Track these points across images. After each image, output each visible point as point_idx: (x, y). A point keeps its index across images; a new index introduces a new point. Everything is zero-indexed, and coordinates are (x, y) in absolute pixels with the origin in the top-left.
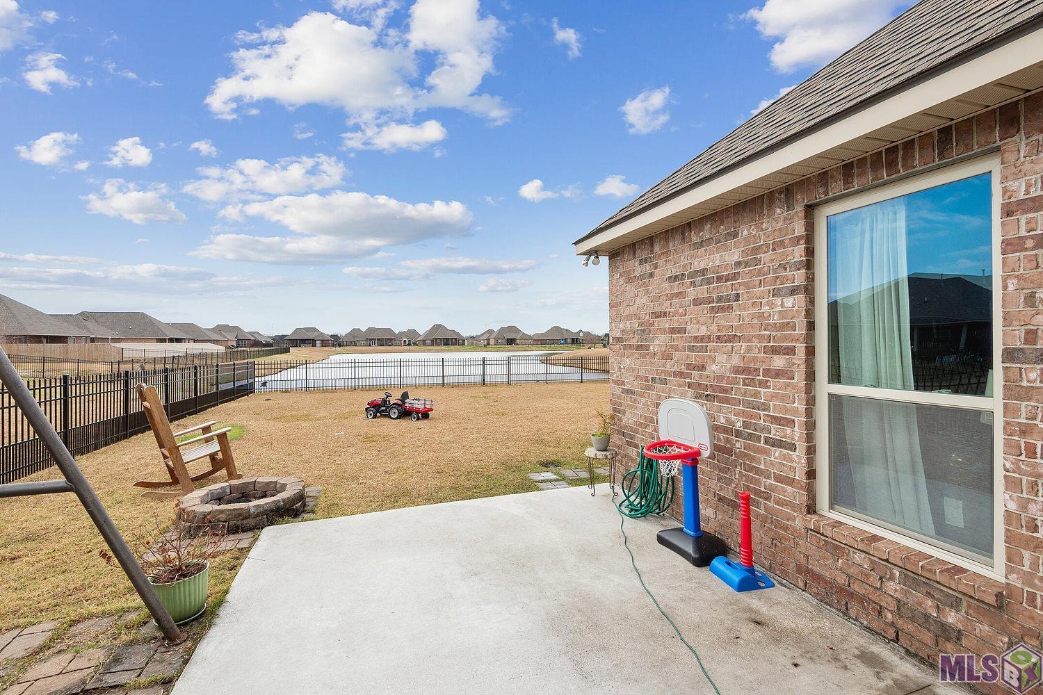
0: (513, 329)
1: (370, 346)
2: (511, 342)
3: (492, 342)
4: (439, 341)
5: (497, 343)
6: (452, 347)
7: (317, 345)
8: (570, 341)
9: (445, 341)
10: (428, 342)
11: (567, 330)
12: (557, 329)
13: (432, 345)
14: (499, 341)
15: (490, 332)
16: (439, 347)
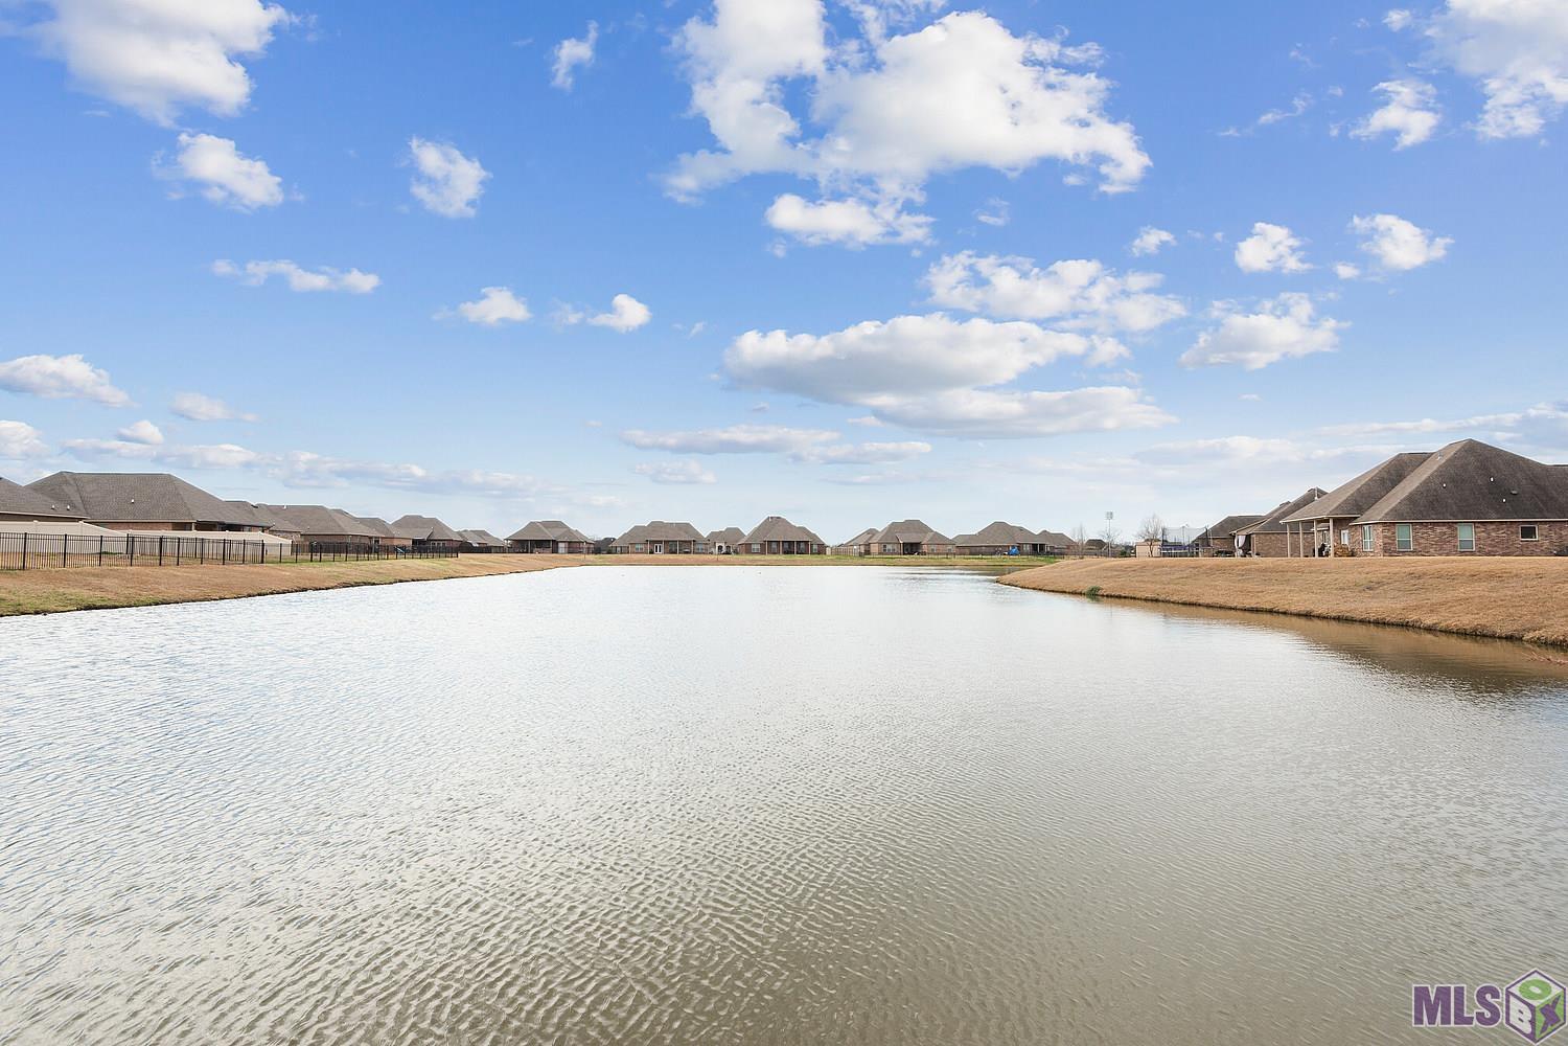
0: (916, 526)
1: (652, 553)
2: (912, 548)
3: (874, 549)
4: (774, 546)
5: (883, 552)
6: (797, 557)
7: (560, 551)
8: (1027, 548)
9: (786, 546)
10: (756, 547)
11: (1021, 529)
12: (1000, 527)
13: (762, 552)
14: (889, 547)
15: (872, 532)
16: (775, 557)
